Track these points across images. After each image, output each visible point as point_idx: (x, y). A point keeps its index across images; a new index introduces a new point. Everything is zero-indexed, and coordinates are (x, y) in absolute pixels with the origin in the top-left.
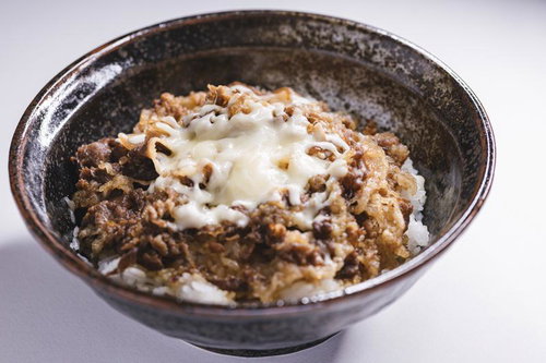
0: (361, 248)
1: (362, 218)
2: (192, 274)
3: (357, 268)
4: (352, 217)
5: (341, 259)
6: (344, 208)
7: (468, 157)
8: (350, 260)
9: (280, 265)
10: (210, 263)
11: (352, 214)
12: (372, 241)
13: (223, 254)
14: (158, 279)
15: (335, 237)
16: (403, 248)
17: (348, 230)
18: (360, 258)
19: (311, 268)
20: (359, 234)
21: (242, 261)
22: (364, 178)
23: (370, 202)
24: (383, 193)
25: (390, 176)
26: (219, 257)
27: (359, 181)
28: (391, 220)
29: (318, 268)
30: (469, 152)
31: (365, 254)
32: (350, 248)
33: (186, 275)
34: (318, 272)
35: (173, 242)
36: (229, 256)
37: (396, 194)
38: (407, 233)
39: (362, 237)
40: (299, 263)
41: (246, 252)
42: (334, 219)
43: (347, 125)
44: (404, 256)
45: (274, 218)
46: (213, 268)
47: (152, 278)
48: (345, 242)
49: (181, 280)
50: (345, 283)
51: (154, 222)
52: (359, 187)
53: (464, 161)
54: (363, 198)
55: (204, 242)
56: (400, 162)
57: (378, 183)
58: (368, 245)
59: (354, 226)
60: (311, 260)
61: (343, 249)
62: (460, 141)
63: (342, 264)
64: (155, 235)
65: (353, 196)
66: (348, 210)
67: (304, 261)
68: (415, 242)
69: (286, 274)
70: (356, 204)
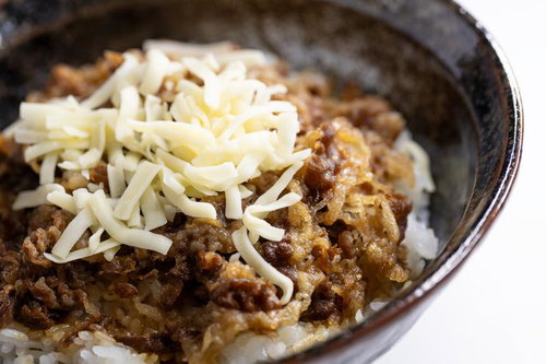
0: (337, 274)
1: (337, 230)
2: (92, 331)
3: (331, 304)
4: (320, 230)
5: (306, 295)
6: (308, 218)
7: (486, 126)
8: (320, 294)
9: (216, 314)
10: (119, 312)
11: (321, 225)
12: (351, 262)
13: (137, 299)
14: (46, 342)
15: (297, 263)
16: (398, 269)
17: (315, 251)
18: (336, 289)
19: (261, 315)
20: (331, 254)
21: (165, 308)
22: (337, 171)
23: (347, 205)
24: (366, 188)
25: (377, 161)
26: (132, 303)
27: (327, 176)
28: (379, 230)
29: (273, 313)
30: (486, 118)
31: (343, 283)
32: (320, 277)
33: (83, 335)
34: (272, 319)
35: (64, 287)
36: (146, 301)
37: (387, 188)
38: (403, 242)
39: (337, 257)
40: (243, 309)
41: (170, 293)
42: (294, 236)
43: (314, 92)
44: (399, 280)
45: (206, 242)
46: (125, 320)
47: (38, 339)
48: (312, 268)
49: (77, 341)
50: (316, 326)
51: (34, 261)
52: (329, 186)
53: (480, 131)
54: (337, 201)
55: (110, 283)
56: (391, 137)
57: (358, 177)
58: (346, 267)
59: (325, 243)
60: (261, 303)
61: (310, 279)
62: (474, 101)
63: (309, 302)
64: (36, 280)
65: (321, 199)
66: (314, 221)
67: (251, 305)
68: (417, 254)
69: (226, 326)
70: (325, 209)
